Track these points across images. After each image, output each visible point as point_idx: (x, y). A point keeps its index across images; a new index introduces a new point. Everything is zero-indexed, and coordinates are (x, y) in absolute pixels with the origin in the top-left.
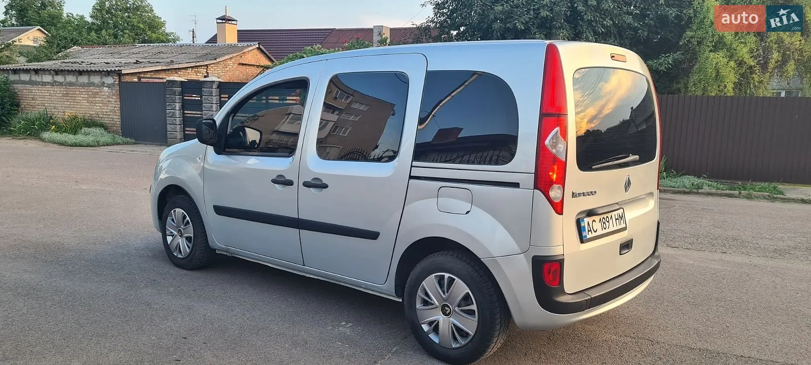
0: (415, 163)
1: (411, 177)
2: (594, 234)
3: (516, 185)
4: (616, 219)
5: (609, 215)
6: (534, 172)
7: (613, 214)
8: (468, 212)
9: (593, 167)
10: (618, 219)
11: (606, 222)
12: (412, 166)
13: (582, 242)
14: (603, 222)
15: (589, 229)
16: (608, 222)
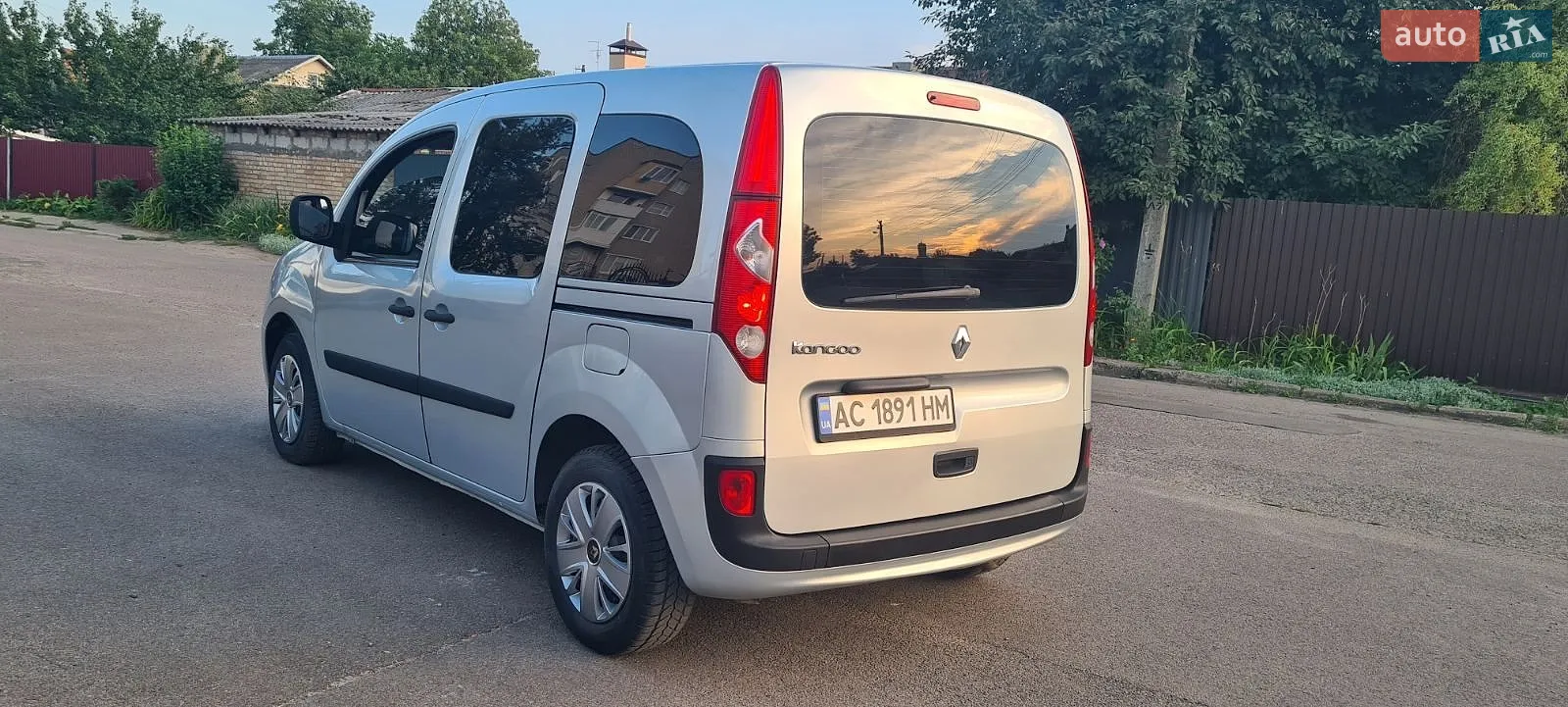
0: (563, 281)
1: (556, 306)
2: (853, 429)
3: (686, 323)
4: (925, 408)
5: (905, 396)
6: (713, 300)
7: (917, 395)
8: (622, 371)
9: (847, 301)
10: (931, 407)
11: (893, 410)
12: (557, 286)
13: (819, 438)
14: (884, 412)
15: (841, 417)
16: (901, 409)
